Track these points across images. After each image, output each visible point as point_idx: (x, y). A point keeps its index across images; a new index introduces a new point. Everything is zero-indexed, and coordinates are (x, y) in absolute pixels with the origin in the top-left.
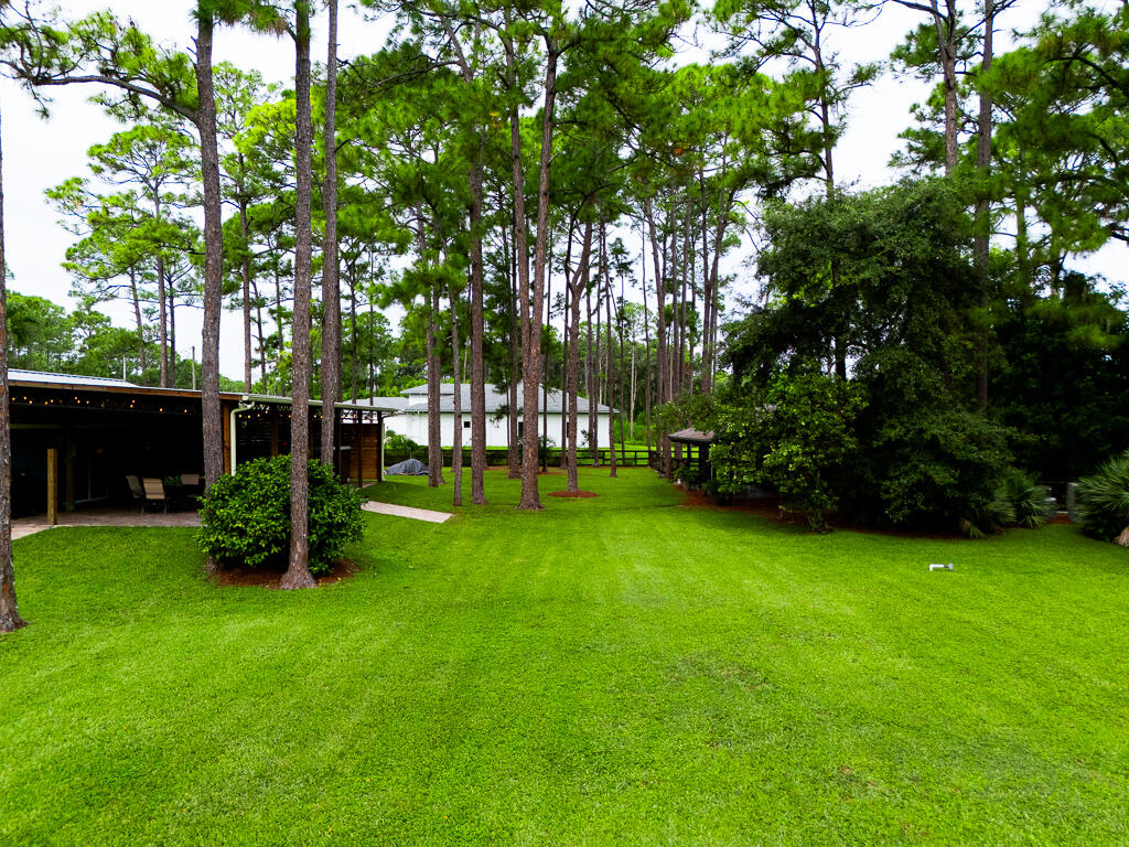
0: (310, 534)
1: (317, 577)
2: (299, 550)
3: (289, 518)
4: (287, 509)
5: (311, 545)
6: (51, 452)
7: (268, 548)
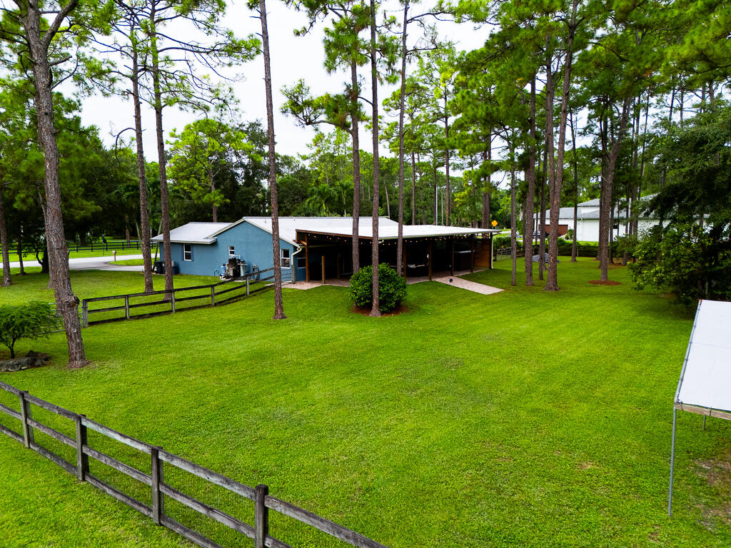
0: (380, 296)
1: (383, 313)
2: (375, 302)
3: (372, 289)
4: (371, 286)
5: (380, 301)
6: (323, 257)
7: (364, 300)
